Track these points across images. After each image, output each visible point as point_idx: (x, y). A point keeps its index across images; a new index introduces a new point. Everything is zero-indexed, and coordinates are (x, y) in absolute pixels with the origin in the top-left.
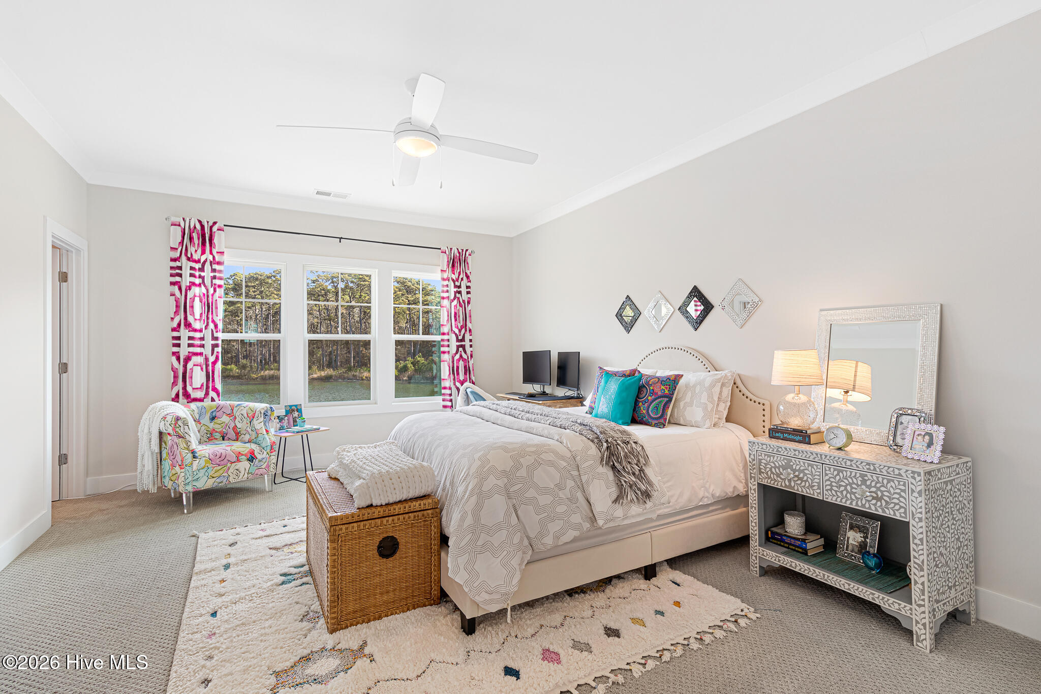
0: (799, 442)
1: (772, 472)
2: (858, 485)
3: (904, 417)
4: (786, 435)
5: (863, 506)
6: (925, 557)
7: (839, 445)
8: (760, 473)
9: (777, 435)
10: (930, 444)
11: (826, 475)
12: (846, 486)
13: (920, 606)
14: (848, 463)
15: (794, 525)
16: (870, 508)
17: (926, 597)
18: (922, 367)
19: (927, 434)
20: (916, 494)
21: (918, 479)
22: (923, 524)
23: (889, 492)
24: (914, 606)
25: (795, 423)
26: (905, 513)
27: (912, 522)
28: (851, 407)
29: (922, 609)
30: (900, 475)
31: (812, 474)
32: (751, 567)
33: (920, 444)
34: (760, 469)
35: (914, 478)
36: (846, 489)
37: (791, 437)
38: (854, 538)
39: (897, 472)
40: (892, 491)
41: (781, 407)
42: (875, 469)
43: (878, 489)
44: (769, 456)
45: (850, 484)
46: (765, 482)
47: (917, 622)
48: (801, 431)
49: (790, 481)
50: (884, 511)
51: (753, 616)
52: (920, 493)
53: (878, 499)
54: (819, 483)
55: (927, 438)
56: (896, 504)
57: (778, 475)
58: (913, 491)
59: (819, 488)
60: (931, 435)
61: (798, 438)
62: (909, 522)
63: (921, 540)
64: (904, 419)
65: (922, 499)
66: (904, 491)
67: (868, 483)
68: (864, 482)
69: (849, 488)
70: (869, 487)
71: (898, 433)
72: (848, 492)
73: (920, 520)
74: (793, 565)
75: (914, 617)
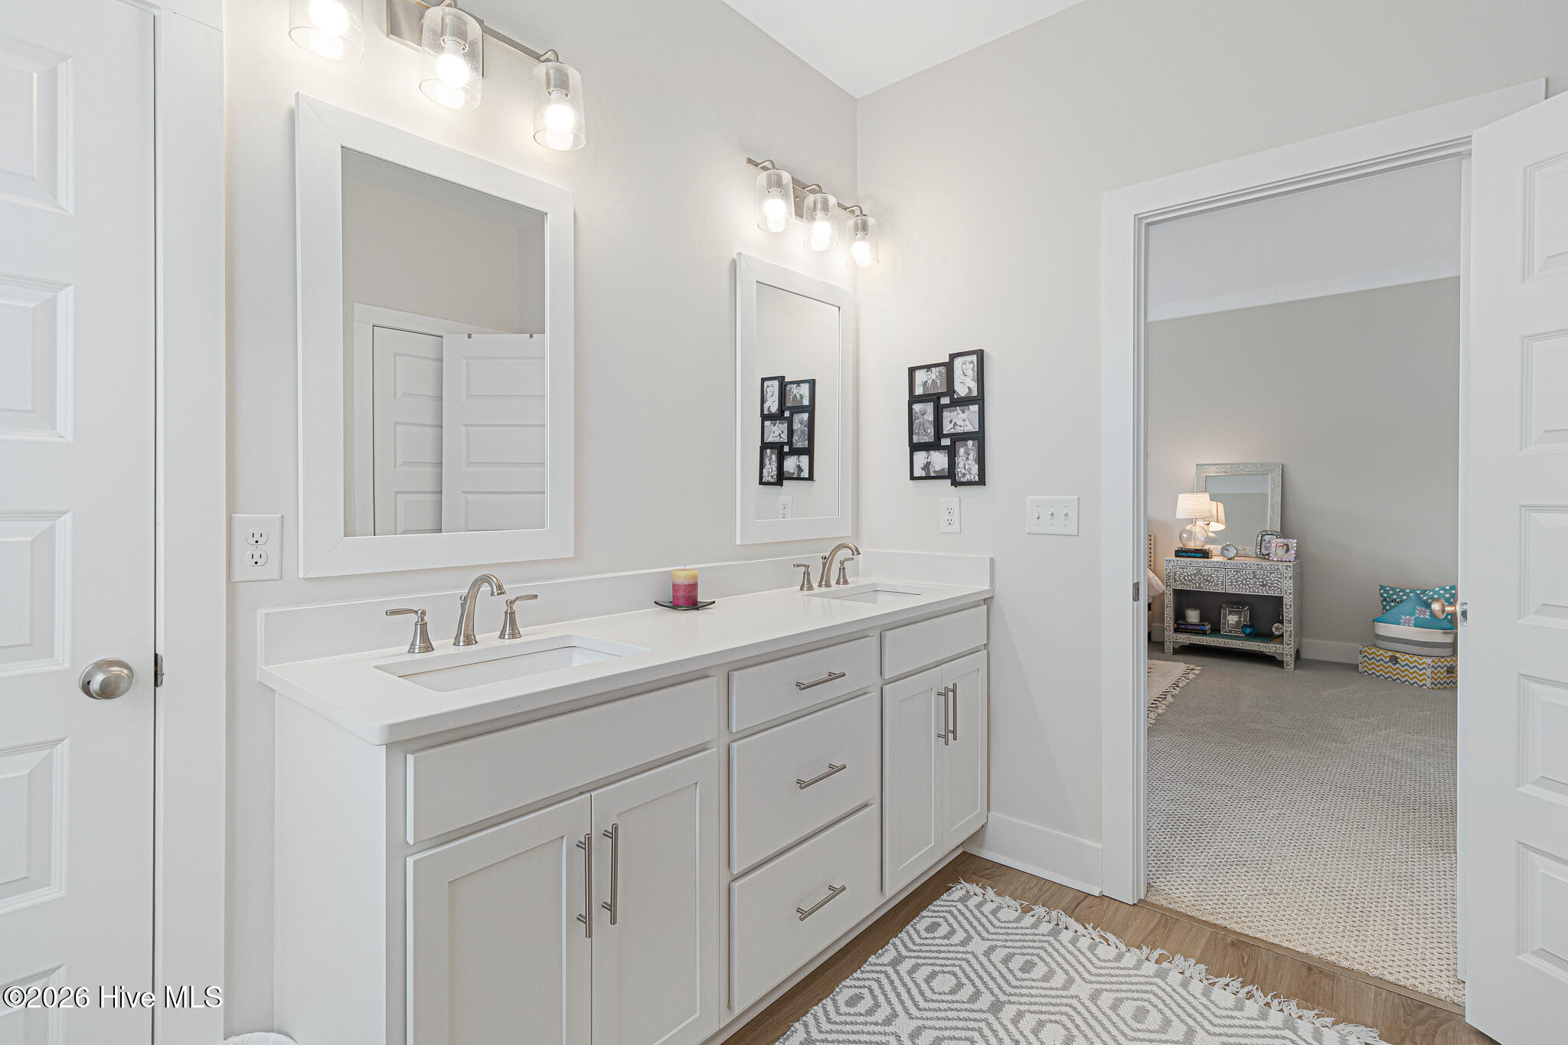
0: (1200, 557)
1: (1185, 580)
2: (1250, 579)
3: (1266, 536)
4: (1189, 554)
5: (1254, 591)
6: (1292, 615)
7: (1230, 557)
8: (1175, 581)
9: (1182, 554)
10: (1287, 551)
11: (1228, 575)
12: (1242, 581)
13: (1288, 645)
14: (1244, 566)
15: (1193, 616)
16: (1258, 592)
17: (1292, 639)
18: (1271, 504)
19: (1285, 545)
20: (1288, 579)
21: (1289, 569)
22: (1291, 596)
23: (1271, 580)
24: (1285, 645)
25: (1192, 545)
26: (1281, 591)
27: (1285, 596)
28: (1213, 535)
29: (1290, 646)
30: (1278, 569)
31: (1217, 576)
32: (1166, 651)
33: (1281, 552)
34: (1175, 578)
35: (1287, 569)
36: (1242, 582)
37: (1193, 554)
38: (1232, 619)
39: (1276, 567)
40: (1273, 579)
41: (1185, 536)
42: (1262, 567)
43: (1264, 579)
44: (1182, 568)
45: (1245, 579)
46: (1179, 588)
47: (1287, 655)
48: (1201, 550)
49: (1200, 584)
50: (1268, 593)
51: (1199, 668)
52: (1290, 578)
53: (1264, 585)
54: (1222, 582)
55: (1285, 547)
56: (1276, 587)
57: (1190, 581)
58: (1286, 577)
59: (1222, 585)
60: (1287, 545)
61: (1198, 555)
62: (1282, 597)
63: (1290, 605)
64: (1267, 538)
65: (1292, 581)
66: (1280, 578)
67: (1258, 576)
68: (1255, 576)
69: (1244, 582)
70: (1259, 579)
71: (1263, 547)
72: (1243, 584)
73: (1290, 593)
74: (1201, 640)
75: (1285, 652)
